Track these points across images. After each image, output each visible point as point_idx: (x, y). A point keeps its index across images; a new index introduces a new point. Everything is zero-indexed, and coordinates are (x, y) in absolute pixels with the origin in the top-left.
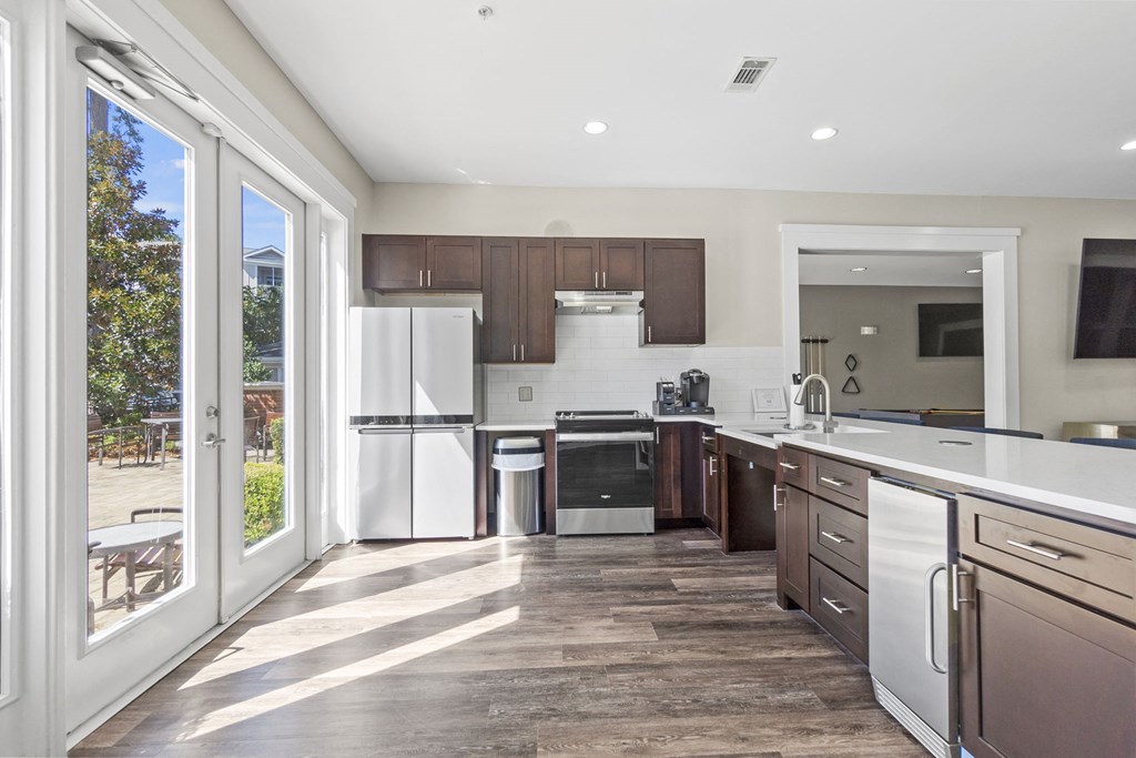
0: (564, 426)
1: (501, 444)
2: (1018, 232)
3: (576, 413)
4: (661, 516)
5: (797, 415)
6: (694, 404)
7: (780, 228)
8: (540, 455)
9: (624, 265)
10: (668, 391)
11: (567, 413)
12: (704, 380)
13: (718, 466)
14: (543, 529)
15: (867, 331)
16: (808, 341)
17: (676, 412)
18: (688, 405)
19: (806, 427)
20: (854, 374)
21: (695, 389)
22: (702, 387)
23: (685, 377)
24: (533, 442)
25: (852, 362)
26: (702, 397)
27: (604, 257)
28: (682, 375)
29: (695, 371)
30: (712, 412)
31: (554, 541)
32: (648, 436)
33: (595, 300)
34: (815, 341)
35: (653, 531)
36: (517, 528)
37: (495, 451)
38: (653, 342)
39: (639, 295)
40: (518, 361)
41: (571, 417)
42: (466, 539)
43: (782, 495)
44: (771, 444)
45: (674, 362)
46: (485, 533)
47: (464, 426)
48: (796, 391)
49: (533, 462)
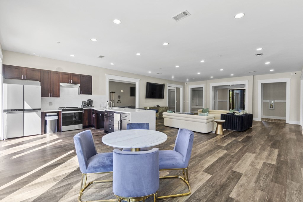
0: (64, 110)
1: (48, 114)
2: (140, 80)
3: (66, 108)
4: (84, 126)
5: (108, 107)
6: (90, 105)
7: (106, 75)
8: (57, 116)
9: (76, 79)
10: (85, 103)
11: (64, 108)
12: (92, 101)
13: (95, 115)
14: (58, 131)
15: (122, 91)
16: (111, 92)
17: (86, 107)
18: (89, 106)
19: (109, 109)
20: (120, 99)
21: (90, 103)
22: (91, 102)
23: (88, 100)
24: (56, 114)
25: (119, 97)
26: (91, 104)
27: (71, 77)
28: (87, 100)
29: (90, 100)
30: (93, 107)
31: (61, 133)
32: (82, 111)
33: (69, 85)
34: (112, 93)
35: (82, 128)
36: (52, 131)
37: (46, 116)
38: (82, 94)
39: (79, 85)
40: (51, 97)
41: (65, 108)
42: (39, 135)
43: (105, 118)
44: (104, 111)
45: (86, 98)
46: (44, 133)
47: (39, 111)
48: (107, 103)
49: (56, 118)
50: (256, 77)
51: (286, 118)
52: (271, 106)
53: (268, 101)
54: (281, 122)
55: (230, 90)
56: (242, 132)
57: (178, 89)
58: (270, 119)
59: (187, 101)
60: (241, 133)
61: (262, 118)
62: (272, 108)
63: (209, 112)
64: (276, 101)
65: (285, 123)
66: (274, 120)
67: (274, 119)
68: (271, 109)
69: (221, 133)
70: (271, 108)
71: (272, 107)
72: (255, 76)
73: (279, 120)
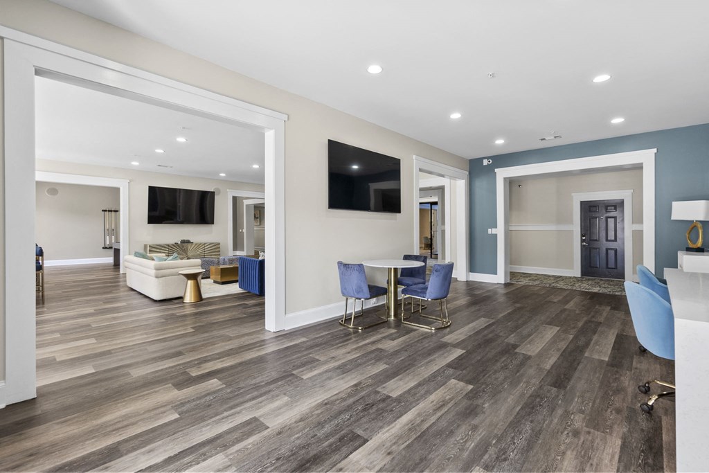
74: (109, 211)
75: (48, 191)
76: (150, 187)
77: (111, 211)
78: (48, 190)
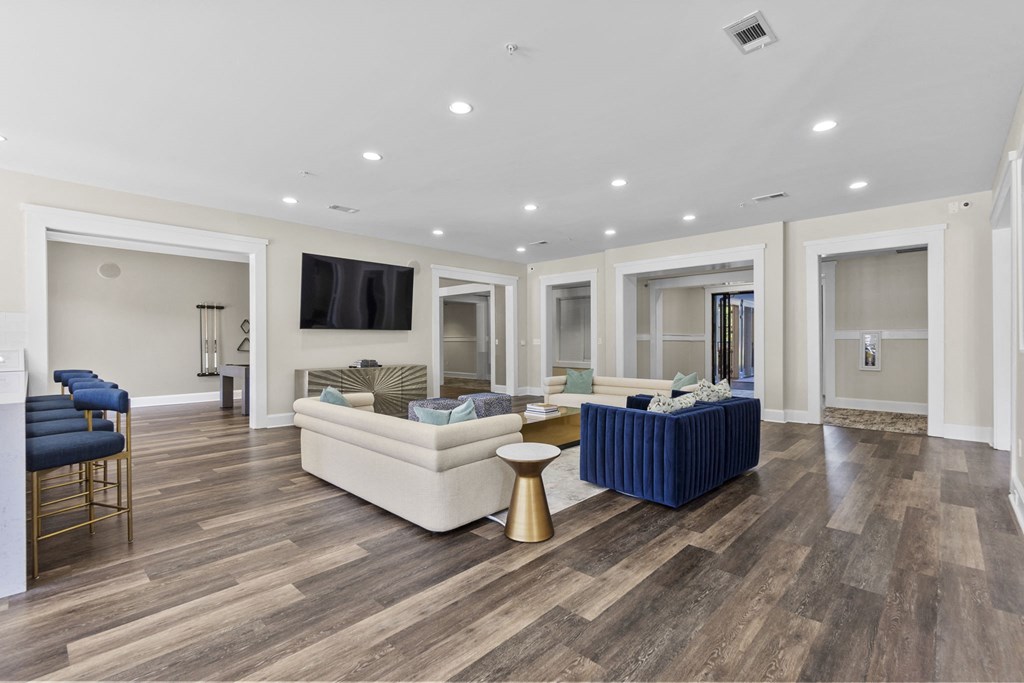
16: (203, 307)
50: (797, 227)
51: (926, 408)
52: (866, 358)
53: (854, 335)
54: (908, 430)
55: (714, 296)
56: (677, 509)
57: (500, 289)
58: (862, 413)
59: (536, 342)
60: (673, 515)
61: (829, 412)
62: (873, 364)
63: (596, 388)
64: (886, 334)
65: (923, 435)
66: (878, 419)
67: (881, 414)
68: (870, 368)
69: (531, 536)
70: (867, 364)
71: (870, 359)
72: (792, 225)
73: (900, 417)
74: (209, 307)
75: (103, 269)
76: (305, 256)
77: (212, 307)
78: (102, 267)
